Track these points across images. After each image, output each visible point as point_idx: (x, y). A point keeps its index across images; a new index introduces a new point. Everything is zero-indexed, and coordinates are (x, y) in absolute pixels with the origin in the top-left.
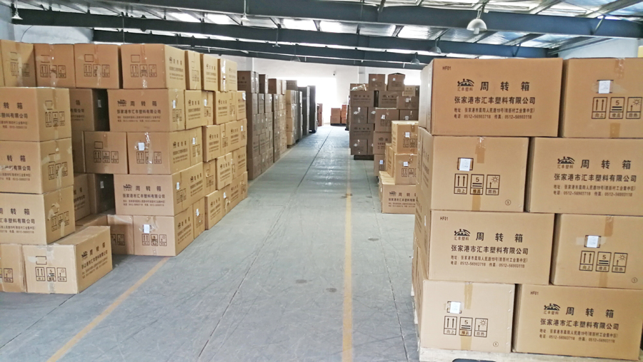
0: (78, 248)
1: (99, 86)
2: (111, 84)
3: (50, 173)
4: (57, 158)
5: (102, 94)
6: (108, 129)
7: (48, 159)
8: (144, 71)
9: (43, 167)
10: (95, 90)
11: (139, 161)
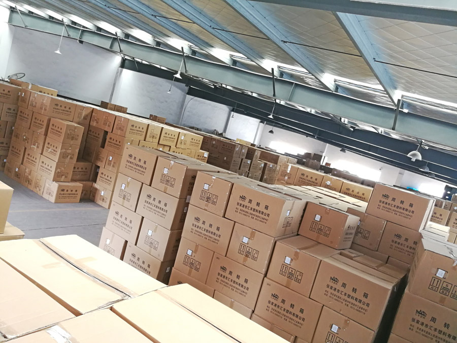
0: (59, 186)
1: (106, 130)
2: (109, 130)
3: (63, 156)
4: (69, 151)
5: (106, 133)
6: (104, 148)
7: (64, 150)
8: (120, 128)
9: (60, 153)
10: (105, 131)
11: (108, 164)
